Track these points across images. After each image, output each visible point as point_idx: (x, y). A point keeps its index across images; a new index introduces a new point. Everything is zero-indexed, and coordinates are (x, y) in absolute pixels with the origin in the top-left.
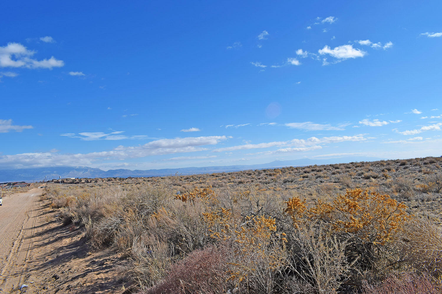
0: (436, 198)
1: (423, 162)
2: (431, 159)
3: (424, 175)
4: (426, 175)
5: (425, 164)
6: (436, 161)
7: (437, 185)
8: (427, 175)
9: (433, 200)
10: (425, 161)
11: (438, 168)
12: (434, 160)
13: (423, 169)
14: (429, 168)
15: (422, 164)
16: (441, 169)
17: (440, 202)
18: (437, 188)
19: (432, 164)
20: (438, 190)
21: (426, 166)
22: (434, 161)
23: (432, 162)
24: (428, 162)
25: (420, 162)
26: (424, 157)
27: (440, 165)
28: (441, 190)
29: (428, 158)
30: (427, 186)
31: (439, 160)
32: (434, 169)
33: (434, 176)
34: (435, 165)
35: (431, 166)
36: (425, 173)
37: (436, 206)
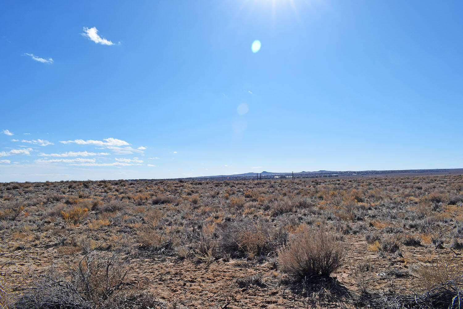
0: (10, 226)
1: (6, 187)
2: (15, 184)
3: (4, 202)
4: (6, 201)
5: (8, 189)
6: (19, 187)
7: (14, 212)
8: (8, 201)
9: (6, 229)
10: (9, 186)
11: (20, 194)
12: (17, 185)
13: (4, 195)
14: (11, 193)
15: (4, 190)
16: (23, 196)
17: (13, 231)
18: (14, 215)
19: (15, 190)
20: (14, 218)
21: (8, 192)
22: (17, 187)
23: (15, 188)
24: (11, 187)
25: (3, 187)
26: (9, 182)
27: (23, 191)
28: (17, 217)
29: (12, 183)
30: (2, 214)
31: (23, 186)
32: (16, 195)
33: (14, 202)
34: (18, 191)
35: (14, 192)
36: (5, 200)
37: (7, 234)
